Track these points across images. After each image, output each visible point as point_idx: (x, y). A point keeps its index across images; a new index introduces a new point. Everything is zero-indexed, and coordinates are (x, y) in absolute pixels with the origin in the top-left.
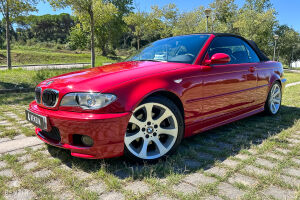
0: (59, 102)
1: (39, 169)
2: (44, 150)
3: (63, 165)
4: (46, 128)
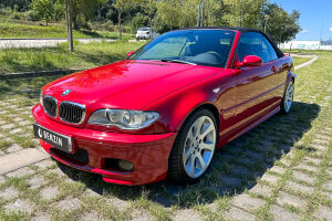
0: (87, 119)
1: (62, 198)
2: (54, 167)
3: (89, 190)
4: (70, 150)
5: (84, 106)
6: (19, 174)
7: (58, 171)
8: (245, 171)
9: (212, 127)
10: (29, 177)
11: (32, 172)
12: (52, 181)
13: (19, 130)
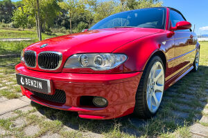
1: (44, 134)
2: (34, 111)
3: (65, 127)
4: (50, 92)
5: (60, 54)
6: (5, 117)
7: (38, 113)
8: (187, 108)
9: (162, 72)
10: (14, 119)
11: (16, 115)
12: (34, 121)
13: (6, 87)
